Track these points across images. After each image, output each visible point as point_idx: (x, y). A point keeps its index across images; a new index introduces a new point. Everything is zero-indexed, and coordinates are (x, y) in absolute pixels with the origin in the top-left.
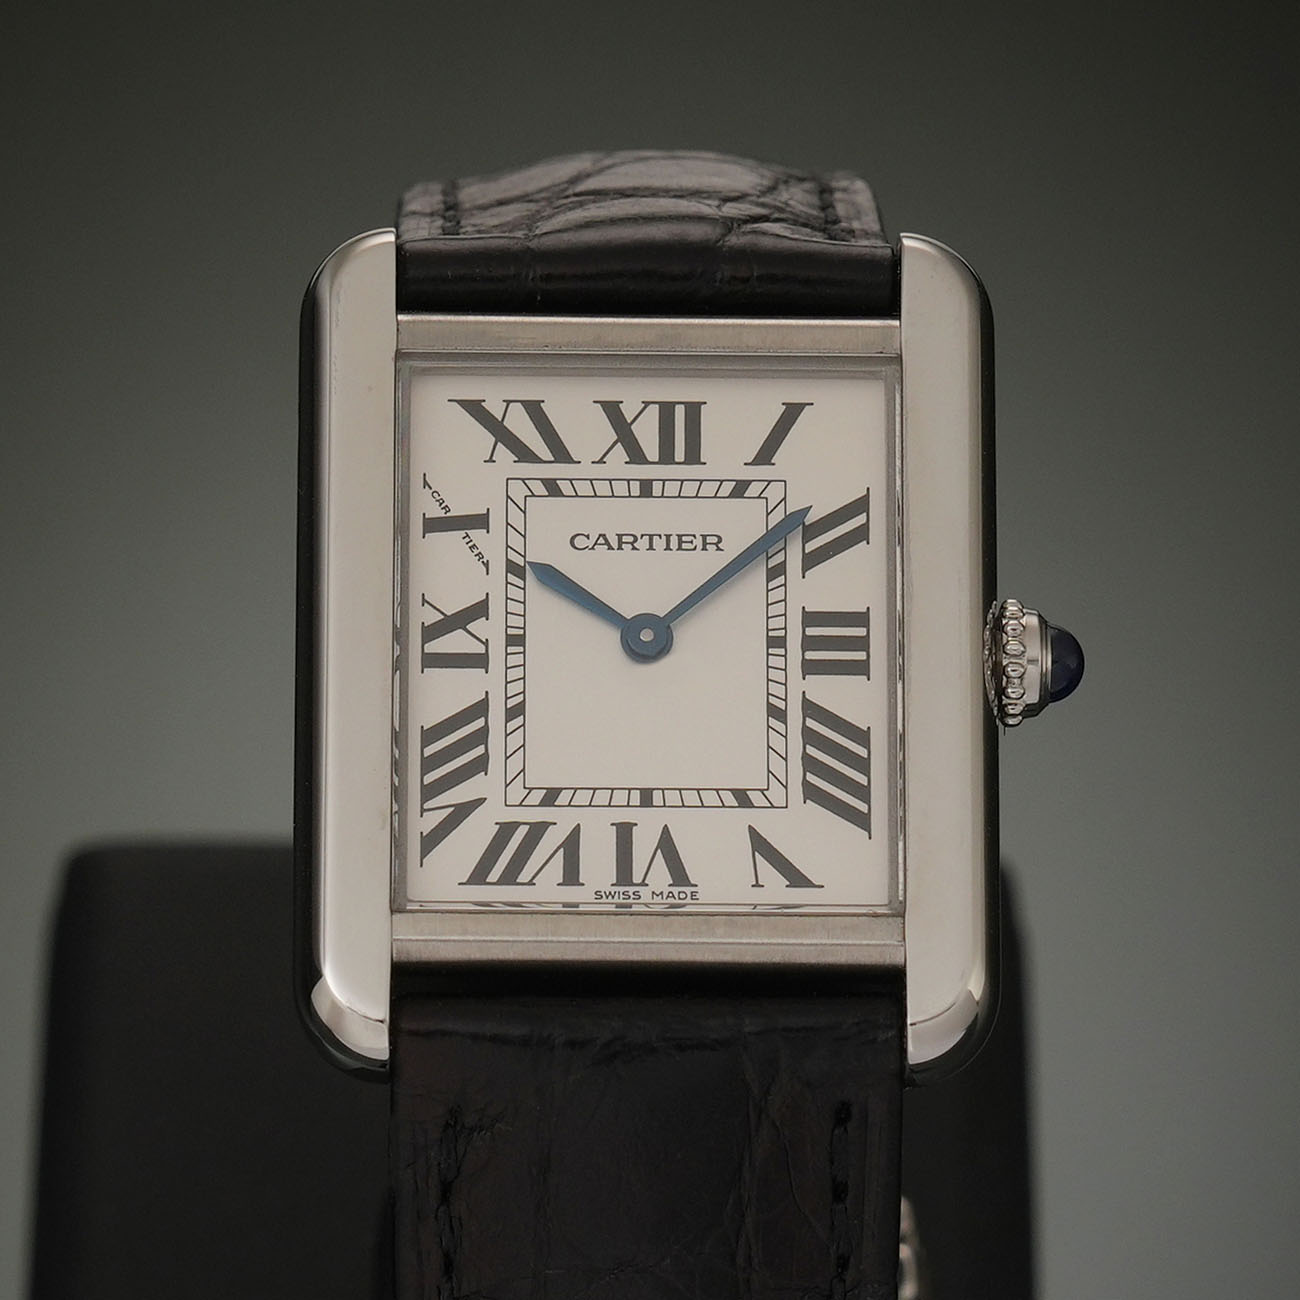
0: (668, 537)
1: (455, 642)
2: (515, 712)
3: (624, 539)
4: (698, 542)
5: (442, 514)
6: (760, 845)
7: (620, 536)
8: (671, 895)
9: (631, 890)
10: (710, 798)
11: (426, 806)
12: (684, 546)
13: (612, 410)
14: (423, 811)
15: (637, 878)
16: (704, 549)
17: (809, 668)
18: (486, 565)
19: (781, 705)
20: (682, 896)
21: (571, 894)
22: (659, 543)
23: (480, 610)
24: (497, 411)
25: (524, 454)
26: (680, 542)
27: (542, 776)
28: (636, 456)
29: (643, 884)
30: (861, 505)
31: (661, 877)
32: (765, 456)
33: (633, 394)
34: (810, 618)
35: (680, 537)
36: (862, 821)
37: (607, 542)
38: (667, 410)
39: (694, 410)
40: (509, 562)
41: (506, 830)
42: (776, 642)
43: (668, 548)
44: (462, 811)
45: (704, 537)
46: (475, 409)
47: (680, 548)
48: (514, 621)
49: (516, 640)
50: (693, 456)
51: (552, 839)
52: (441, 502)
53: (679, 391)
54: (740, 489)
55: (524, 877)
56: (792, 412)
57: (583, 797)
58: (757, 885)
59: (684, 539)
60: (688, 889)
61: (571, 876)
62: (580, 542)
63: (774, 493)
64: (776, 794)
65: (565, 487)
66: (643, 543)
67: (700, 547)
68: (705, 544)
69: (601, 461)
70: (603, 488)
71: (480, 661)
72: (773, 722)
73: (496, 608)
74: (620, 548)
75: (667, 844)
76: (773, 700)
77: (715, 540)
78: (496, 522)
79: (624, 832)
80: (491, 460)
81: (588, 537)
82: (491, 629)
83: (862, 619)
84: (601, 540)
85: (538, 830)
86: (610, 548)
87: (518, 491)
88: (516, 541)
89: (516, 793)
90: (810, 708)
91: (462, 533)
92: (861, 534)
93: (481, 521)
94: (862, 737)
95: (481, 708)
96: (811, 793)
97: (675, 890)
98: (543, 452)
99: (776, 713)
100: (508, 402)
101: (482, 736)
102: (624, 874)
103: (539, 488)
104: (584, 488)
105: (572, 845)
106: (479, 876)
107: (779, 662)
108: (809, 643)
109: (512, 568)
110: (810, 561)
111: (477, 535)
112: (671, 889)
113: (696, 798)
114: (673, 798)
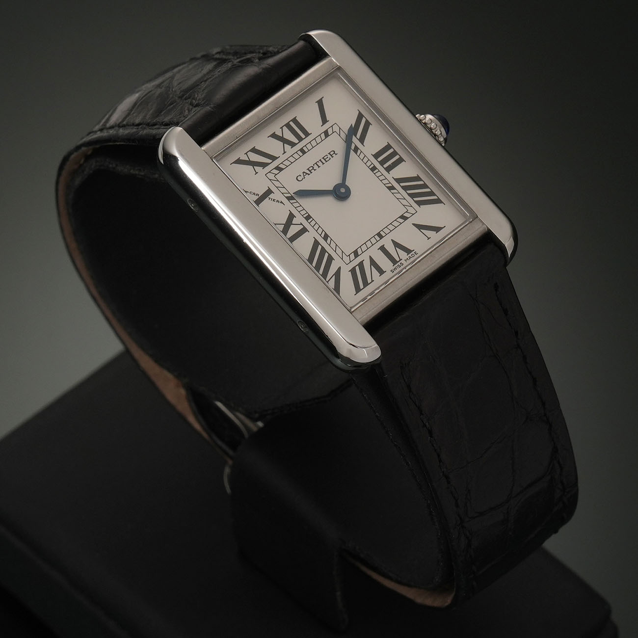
0: (320, 160)
1: (293, 230)
2: (326, 237)
3: (310, 169)
4: (329, 156)
5: (257, 197)
6: (420, 227)
7: (308, 169)
8: (410, 257)
9: (399, 263)
10: (396, 224)
11: (327, 280)
12: (327, 160)
13: (274, 136)
14: (328, 282)
15: (398, 259)
16: (332, 157)
17: (388, 169)
18: (282, 202)
19: (390, 185)
20: (413, 255)
21: (385, 277)
22: (320, 164)
23: (291, 216)
24: (245, 158)
25: (264, 165)
26: (325, 160)
27: (349, 250)
28: (293, 144)
29: (401, 260)
30: (360, 116)
31: (403, 255)
32: (324, 120)
33: (276, 127)
34: (376, 156)
35: (323, 158)
36: (438, 201)
37: (307, 174)
38: (288, 125)
39: (295, 120)
40: (287, 198)
41: (353, 271)
42: (373, 169)
43: (323, 164)
44: (338, 274)
45: (329, 153)
46: (239, 162)
47: (326, 162)
48: (303, 212)
49: (308, 218)
50: (307, 134)
51: (367, 265)
52: (254, 194)
53: (287, 118)
54: (326, 134)
55: (369, 281)
56: (320, 103)
57: (364, 248)
58: (429, 238)
59: (325, 158)
60: (413, 253)
61: (381, 272)
62: (299, 178)
63: (336, 128)
64: (411, 210)
65: (282, 166)
66: (316, 167)
67: (331, 157)
68: (331, 155)
69: (285, 152)
70: (292, 159)
71: (304, 230)
72: (392, 191)
73: (295, 212)
74: (311, 173)
75: (397, 245)
76: (387, 185)
77: (333, 152)
78: (273, 188)
79: (383, 249)
80: (257, 173)
81: (300, 175)
82: (299, 219)
83: (388, 147)
84: (305, 174)
85: (361, 265)
86: (309, 174)
87: (271, 176)
88: (283, 190)
89: (347, 259)
90: (399, 181)
91: (267, 198)
92: (368, 124)
93: (269, 192)
94: (418, 178)
95: (316, 243)
96: (419, 203)
97: (410, 255)
98: (268, 161)
99: (391, 188)
100: (246, 154)
101: (323, 251)
102: (394, 261)
103: (276, 172)
104: (287, 163)
105: (373, 263)
106: (358, 289)
107: (379, 174)
108: (382, 163)
109: (289, 198)
110: (362, 140)
111: (271, 196)
112: (409, 256)
113: (392, 226)
114: (386, 231)
